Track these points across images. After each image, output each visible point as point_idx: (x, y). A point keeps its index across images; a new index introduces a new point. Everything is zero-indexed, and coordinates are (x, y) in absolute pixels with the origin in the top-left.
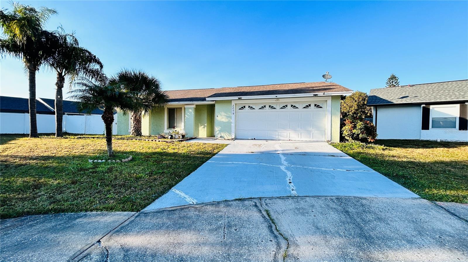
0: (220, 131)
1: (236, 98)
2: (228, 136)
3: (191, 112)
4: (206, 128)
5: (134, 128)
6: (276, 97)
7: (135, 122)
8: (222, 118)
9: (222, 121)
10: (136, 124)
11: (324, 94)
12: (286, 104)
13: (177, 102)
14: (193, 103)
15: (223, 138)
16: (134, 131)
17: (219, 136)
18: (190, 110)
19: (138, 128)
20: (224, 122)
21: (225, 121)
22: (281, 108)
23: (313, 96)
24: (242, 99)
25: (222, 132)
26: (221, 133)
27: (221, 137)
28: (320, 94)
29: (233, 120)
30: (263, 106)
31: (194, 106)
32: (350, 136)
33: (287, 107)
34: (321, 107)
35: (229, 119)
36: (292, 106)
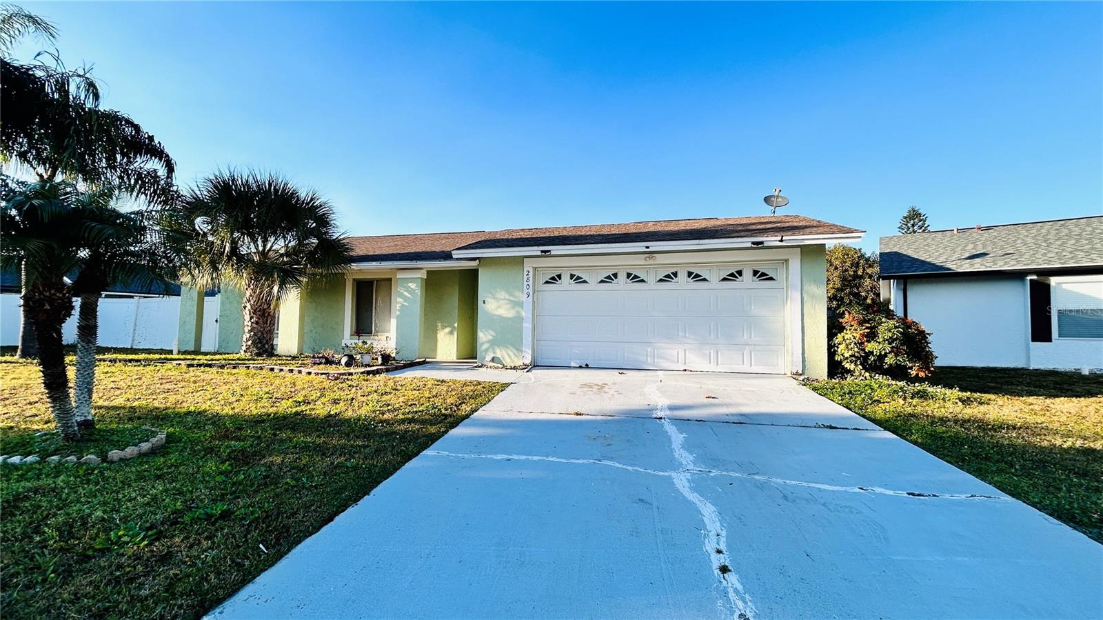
0: (494, 343)
1: (536, 251)
2: (513, 356)
3: (414, 291)
4: (455, 334)
5: (252, 333)
6: (647, 247)
7: (254, 316)
8: (499, 307)
9: (498, 316)
10: (257, 323)
11: (781, 241)
12: (674, 270)
13: (374, 263)
14: (419, 266)
15: (500, 362)
16: (250, 343)
17: (488, 358)
18: (412, 285)
19: (263, 334)
20: (505, 318)
21: (504, 316)
22: (661, 280)
23: (749, 245)
24: (553, 253)
25: (499, 346)
26: (493, 349)
27: (493, 360)
28: (772, 240)
29: (526, 313)
30: (610, 273)
31: (422, 275)
32: (856, 361)
33: (676, 277)
34: (771, 279)
35: (518, 309)
36: (690, 274)
